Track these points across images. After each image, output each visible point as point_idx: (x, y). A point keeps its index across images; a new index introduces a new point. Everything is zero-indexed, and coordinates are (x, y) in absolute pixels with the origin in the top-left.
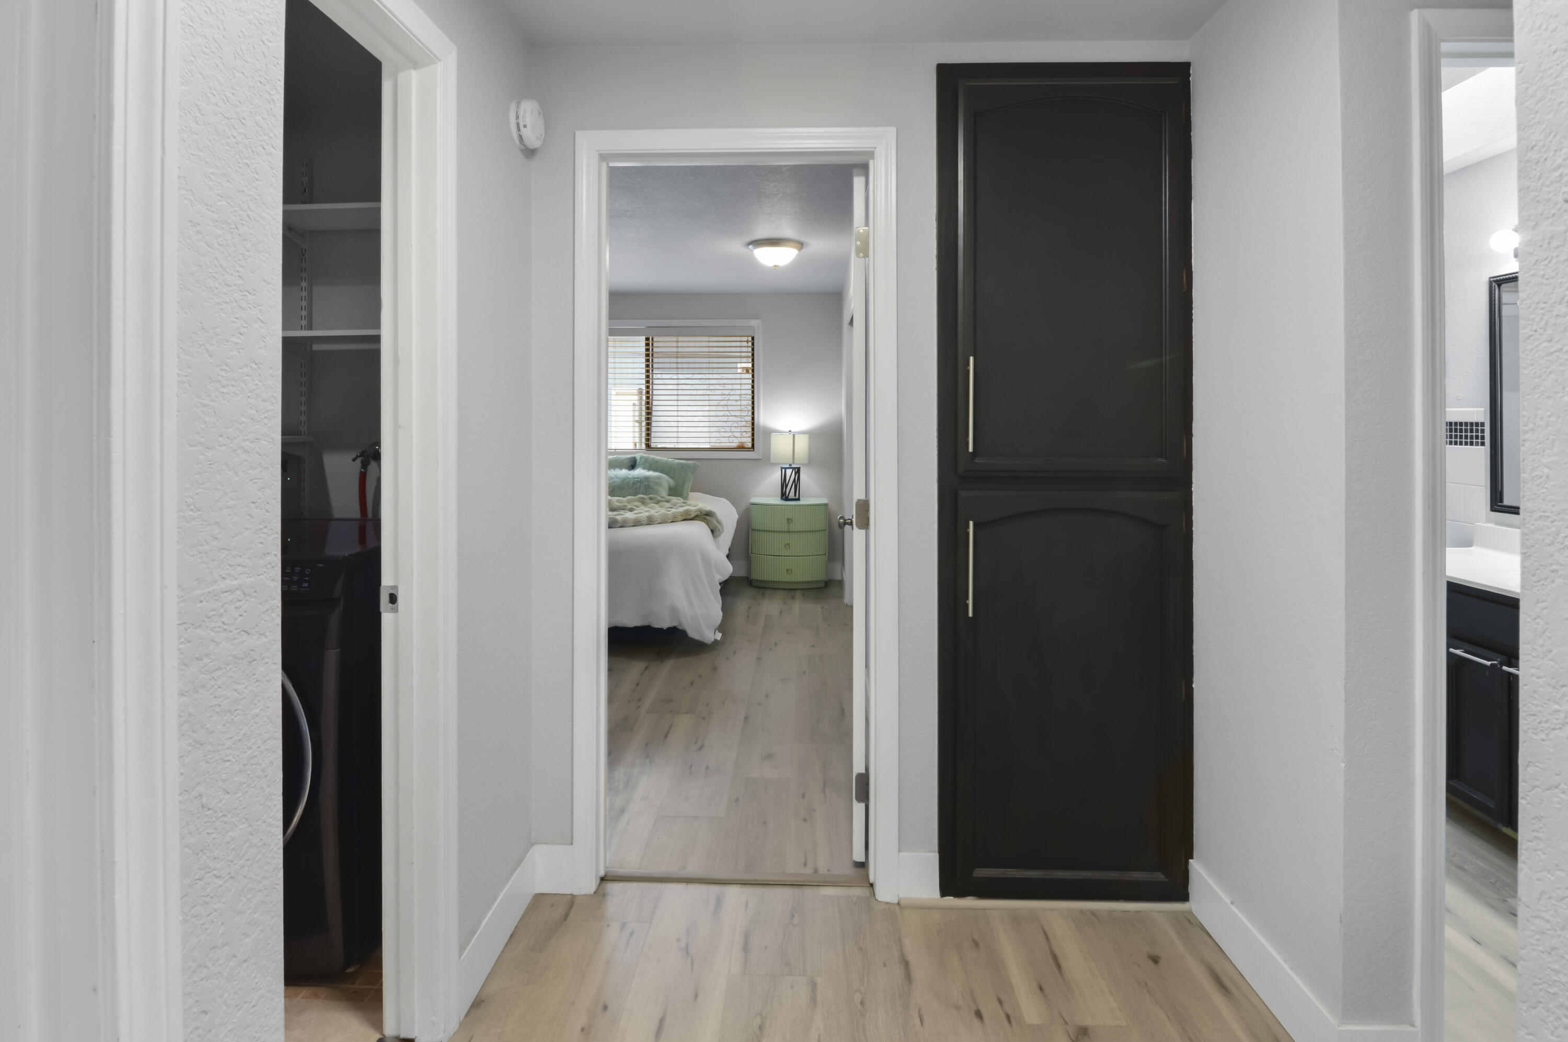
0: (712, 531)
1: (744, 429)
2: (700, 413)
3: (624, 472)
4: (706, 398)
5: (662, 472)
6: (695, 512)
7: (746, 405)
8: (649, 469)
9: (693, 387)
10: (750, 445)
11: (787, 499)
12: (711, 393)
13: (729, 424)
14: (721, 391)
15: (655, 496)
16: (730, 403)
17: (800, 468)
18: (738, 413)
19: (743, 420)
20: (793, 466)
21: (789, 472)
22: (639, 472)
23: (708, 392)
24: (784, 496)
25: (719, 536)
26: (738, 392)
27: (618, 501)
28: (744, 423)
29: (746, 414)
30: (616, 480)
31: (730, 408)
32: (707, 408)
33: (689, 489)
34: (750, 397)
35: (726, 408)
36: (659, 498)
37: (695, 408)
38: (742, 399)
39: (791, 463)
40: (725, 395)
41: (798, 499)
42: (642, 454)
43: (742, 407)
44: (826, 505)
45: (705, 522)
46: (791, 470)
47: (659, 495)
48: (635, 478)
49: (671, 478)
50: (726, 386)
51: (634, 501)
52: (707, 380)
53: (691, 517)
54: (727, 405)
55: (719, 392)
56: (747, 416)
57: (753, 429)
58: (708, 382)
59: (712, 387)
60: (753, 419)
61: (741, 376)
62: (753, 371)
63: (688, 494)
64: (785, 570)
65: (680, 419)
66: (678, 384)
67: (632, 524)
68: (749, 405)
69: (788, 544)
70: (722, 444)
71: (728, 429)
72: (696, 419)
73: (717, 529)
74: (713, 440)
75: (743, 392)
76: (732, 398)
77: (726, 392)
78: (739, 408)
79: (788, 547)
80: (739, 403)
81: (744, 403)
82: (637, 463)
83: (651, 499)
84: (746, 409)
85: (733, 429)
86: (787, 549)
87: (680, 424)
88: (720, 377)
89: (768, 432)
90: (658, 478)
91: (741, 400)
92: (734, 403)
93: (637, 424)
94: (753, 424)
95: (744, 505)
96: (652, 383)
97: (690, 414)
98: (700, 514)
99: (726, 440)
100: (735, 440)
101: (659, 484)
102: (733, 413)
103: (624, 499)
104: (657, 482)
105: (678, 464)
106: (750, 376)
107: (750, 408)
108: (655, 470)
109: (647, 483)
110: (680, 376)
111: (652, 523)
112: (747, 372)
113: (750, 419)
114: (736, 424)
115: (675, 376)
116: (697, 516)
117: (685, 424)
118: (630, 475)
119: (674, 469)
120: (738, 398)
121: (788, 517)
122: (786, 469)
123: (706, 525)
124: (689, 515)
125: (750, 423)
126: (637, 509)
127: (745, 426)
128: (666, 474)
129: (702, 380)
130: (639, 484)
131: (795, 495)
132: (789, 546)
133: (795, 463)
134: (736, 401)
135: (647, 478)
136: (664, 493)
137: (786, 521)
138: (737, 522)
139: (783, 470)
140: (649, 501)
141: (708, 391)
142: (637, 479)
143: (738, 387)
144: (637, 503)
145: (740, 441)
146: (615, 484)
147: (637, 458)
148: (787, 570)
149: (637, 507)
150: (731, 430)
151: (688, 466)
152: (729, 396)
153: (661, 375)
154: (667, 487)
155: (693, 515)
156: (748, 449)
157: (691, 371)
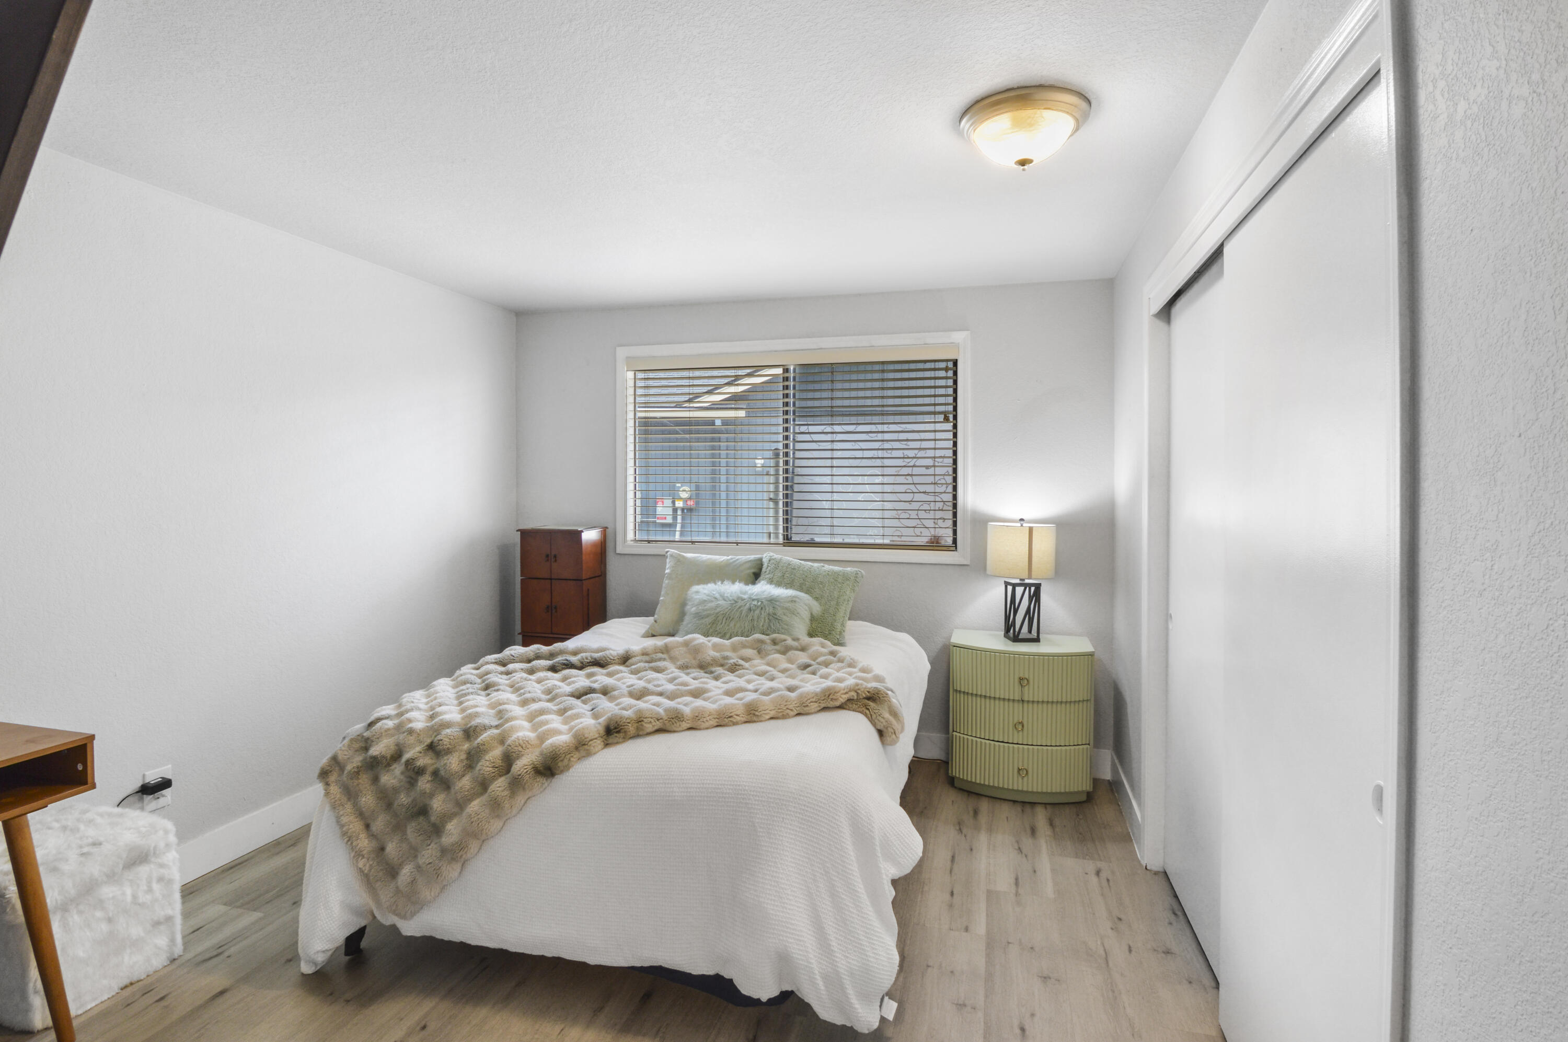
0: (881, 733)
1: (939, 514)
2: (868, 488)
3: (735, 589)
4: (878, 462)
5: (801, 589)
6: (846, 693)
7: (944, 475)
8: (779, 584)
9: (857, 446)
10: (949, 541)
11: (1016, 639)
12: (885, 454)
13: (915, 506)
14: (902, 451)
15: (783, 637)
16: (916, 471)
17: (1040, 584)
18: (930, 488)
19: (938, 499)
20: (1027, 581)
21: (1019, 590)
22: (763, 589)
23: (880, 454)
24: (1011, 632)
25: (894, 743)
26: (930, 453)
27: (715, 647)
28: (940, 505)
29: (943, 489)
30: (721, 602)
31: (916, 480)
32: (878, 480)
33: (847, 618)
34: (951, 461)
35: (910, 480)
36: (790, 642)
37: (860, 480)
38: (937, 464)
39: (1024, 574)
40: (908, 458)
41: (1037, 640)
42: (772, 554)
43: (937, 478)
44: (1091, 655)
45: (866, 715)
46: (1023, 588)
47: (790, 635)
48: (753, 600)
49: (817, 599)
50: (909, 443)
51: (744, 646)
52: (880, 435)
53: (838, 704)
54: (912, 475)
55: (899, 454)
56: (945, 492)
57: (955, 515)
58: (880, 436)
59: (886, 445)
60: (955, 497)
61: (935, 426)
62: (955, 417)
63: (843, 625)
64: (1016, 771)
65: (836, 496)
66: (833, 441)
67: (714, 722)
68: (949, 475)
69: (1022, 723)
70: (903, 539)
71: (913, 514)
72: (861, 497)
73: (890, 730)
74: (888, 531)
75: (939, 453)
76: (919, 462)
77: (911, 453)
78: (931, 479)
79: (1020, 728)
80: (931, 471)
81: (939, 471)
82: (764, 570)
83: (774, 642)
84: (943, 481)
85: (922, 514)
86: (1018, 731)
87: (836, 505)
88: (900, 430)
89: (981, 522)
90: (793, 600)
91: (934, 466)
92: (923, 471)
93: (771, 505)
94: (955, 506)
95: (939, 641)
96: (794, 439)
97: (851, 488)
98: (855, 697)
99: (910, 531)
100: (926, 532)
101: (793, 613)
102: (922, 488)
103: (727, 642)
104: (790, 606)
105: (829, 574)
106: (949, 426)
107: (949, 479)
108: (790, 585)
109: (771, 610)
110: (837, 428)
111: (755, 719)
112: (946, 419)
113: (949, 497)
114: (926, 507)
115: (828, 429)
116: (850, 700)
117: (845, 505)
118: (745, 593)
119: (822, 583)
120: (929, 462)
121: (1022, 675)
122: (1014, 586)
123: (868, 723)
124: (832, 699)
125: (951, 504)
126: (746, 665)
127: (942, 510)
128: (808, 592)
129: (870, 435)
130: (757, 612)
131: (1030, 631)
132: (1023, 726)
133: (1033, 576)
134: (927, 467)
135: (772, 600)
136: (800, 628)
137: (1017, 680)
138: (929, 676)
139: (1010, 588)
140: (770, 647)
141: (880, 452)
142: (755, 603)
143: (931, 444)
144: (749, 652)
145: (933, 533)
146: (718, 610)
147: (765, 560)
148: (1019, 770)
149: (747, 660)
150: (917, 515)
151: (846, 577)
152: (915, 460)
153: (806, 427)
154: (806, 615)
155: (843, 699)
156: (946, 548)
157: (854, 419)
